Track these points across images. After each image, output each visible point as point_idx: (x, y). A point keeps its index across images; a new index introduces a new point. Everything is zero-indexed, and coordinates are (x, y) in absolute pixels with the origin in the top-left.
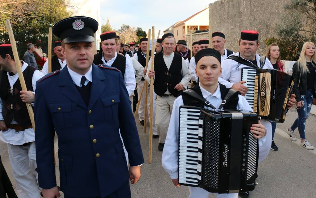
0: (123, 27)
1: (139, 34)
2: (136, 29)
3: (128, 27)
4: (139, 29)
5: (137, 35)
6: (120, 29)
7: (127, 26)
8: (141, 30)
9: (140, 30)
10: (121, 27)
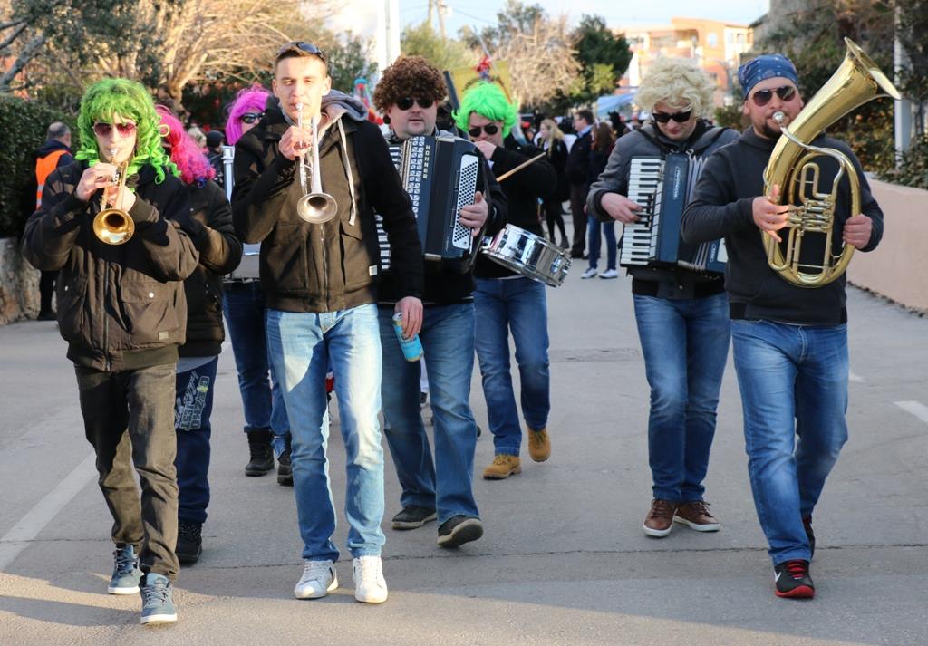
0: (509, 17)
1: (591, 53)
2: (574, 24)
3: (534, 14)
4: (592, 22)
5: (579, 58)
6: (495, 23)
7: (528, 10)
8: (603, 27)
9: (598, 28)
10: (501, 16)
